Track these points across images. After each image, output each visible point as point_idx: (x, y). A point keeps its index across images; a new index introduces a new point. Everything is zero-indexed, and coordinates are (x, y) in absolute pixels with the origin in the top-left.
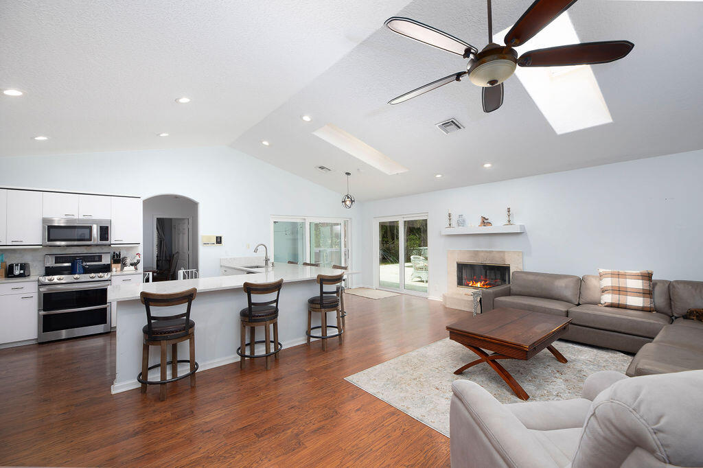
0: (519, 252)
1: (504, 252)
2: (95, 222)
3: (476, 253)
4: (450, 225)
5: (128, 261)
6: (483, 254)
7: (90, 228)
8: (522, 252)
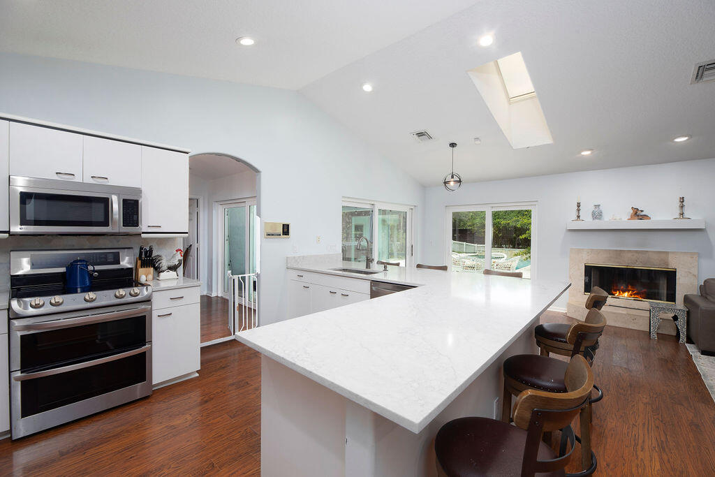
0: (694, 253)
1: (667, 253)
2: (117, 190)
3: (619, 253)
4: (579, 217)
5: (164, 264)
6: (630, 255)
7: (105, 202)
8: (698, 254)
